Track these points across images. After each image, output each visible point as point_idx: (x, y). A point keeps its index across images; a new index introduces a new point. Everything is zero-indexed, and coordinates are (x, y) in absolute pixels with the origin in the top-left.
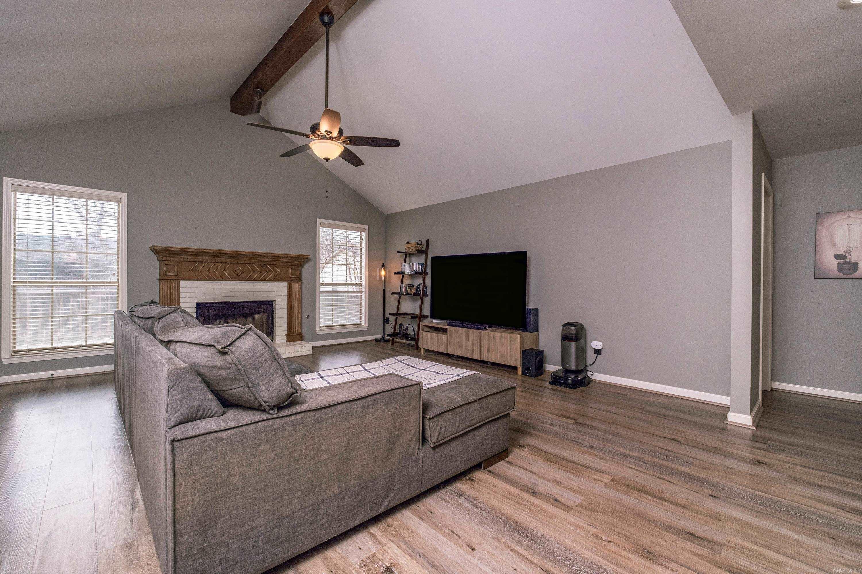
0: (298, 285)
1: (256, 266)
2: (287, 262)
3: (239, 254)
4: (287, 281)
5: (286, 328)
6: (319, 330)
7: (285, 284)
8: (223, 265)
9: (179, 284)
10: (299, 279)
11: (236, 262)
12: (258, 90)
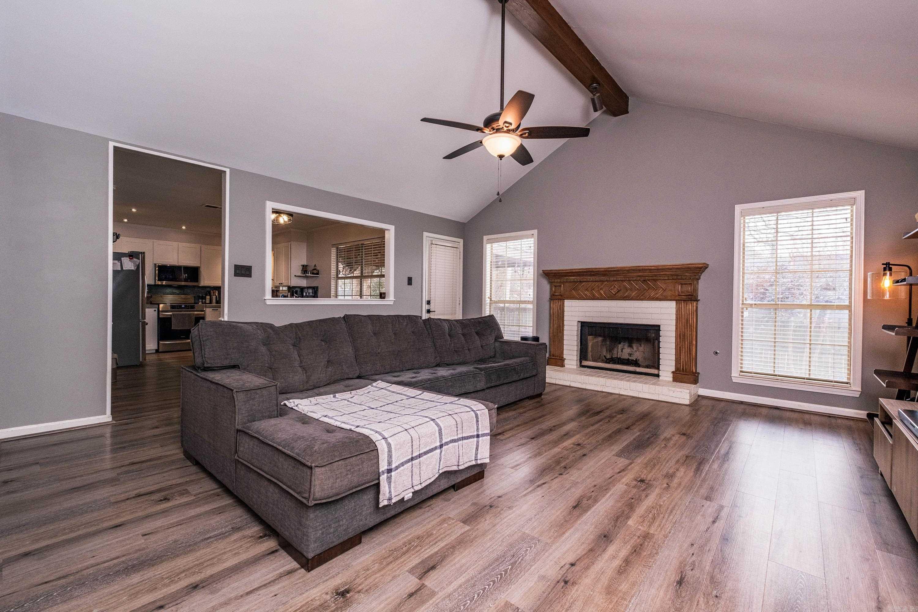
0: (690, 306)
1: (634, 282)
2: (672, 275)
3: (611, 271)
4: (676, 300)
5: (673, 363)
6: (737, 375)
7: (673, 304)
8: (599, 283)
9: (563, 304)
10: (692, 298)
11: (612, 279)
12: (595, 85)
